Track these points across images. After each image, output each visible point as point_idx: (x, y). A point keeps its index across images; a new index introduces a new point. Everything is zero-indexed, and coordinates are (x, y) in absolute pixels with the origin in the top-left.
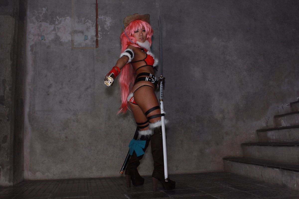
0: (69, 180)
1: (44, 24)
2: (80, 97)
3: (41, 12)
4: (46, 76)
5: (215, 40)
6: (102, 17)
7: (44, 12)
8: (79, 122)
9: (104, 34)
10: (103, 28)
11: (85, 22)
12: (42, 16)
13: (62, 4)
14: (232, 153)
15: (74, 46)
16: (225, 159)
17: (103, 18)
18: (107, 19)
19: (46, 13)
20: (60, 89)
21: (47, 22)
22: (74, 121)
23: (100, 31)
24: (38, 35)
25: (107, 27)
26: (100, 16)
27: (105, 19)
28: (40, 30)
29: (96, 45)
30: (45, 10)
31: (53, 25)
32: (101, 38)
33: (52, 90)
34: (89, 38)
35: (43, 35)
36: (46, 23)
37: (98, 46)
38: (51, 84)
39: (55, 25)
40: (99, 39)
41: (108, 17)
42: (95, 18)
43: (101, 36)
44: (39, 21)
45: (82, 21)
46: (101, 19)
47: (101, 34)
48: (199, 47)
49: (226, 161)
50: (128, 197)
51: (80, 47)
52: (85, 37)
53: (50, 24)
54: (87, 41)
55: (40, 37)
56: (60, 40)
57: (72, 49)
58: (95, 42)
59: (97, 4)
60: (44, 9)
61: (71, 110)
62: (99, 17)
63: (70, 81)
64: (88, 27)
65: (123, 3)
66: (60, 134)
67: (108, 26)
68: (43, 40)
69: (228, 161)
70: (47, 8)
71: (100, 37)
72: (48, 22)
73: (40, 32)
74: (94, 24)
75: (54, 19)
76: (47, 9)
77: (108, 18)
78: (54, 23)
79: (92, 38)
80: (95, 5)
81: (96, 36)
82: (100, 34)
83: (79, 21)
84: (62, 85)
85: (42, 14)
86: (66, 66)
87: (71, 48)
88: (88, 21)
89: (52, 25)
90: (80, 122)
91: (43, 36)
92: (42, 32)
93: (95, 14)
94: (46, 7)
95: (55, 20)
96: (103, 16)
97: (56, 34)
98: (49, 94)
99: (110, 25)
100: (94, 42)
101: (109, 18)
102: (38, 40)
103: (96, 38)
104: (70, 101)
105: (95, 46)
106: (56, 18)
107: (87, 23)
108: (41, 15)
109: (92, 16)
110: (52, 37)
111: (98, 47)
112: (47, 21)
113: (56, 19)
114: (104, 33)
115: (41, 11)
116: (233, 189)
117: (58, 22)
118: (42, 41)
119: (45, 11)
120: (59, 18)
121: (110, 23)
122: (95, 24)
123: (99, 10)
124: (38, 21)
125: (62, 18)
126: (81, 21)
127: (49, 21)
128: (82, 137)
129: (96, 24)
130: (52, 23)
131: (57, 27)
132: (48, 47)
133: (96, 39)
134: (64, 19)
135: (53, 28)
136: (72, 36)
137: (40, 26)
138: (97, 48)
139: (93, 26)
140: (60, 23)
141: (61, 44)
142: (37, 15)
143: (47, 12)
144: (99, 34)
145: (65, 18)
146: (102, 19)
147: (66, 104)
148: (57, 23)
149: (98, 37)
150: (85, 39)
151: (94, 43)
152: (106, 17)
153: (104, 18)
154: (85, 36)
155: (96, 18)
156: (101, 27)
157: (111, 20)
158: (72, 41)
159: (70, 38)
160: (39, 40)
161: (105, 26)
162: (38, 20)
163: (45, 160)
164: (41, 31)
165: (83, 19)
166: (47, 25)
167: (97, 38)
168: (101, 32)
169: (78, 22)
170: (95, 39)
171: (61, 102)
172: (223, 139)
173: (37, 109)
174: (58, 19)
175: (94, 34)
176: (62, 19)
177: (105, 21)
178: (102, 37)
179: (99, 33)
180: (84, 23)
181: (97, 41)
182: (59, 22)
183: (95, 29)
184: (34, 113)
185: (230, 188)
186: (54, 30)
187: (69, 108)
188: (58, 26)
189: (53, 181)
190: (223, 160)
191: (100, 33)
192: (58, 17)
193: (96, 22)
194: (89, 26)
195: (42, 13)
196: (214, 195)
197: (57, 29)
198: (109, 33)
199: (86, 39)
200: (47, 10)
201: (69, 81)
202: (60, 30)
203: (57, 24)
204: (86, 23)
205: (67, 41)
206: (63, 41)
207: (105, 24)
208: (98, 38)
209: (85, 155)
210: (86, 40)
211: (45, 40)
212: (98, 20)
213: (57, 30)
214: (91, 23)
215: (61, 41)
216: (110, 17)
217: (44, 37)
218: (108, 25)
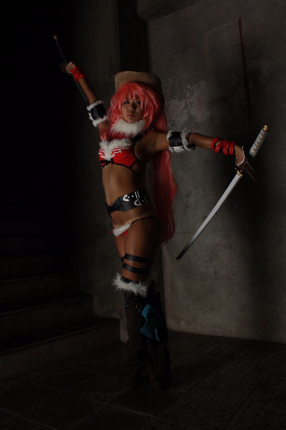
1: (173, 103)
4: (182, 180)
7: (171, 85)
8: (232, 248)
9: (260, 91)
10: (257, 82)
15: (216, 126)
17: (255, 64)
18: (262, 65)
19: (173, 85)
20: (203, 197)
21: (176, 98)
22: (225, 247)
23: (252, 90)
26: (250, 62)
27: (259, 65)
28: (168, 112)
29: (249, 115)
30: (172, 81)
31: (184, 100)
33: (192, 200)
34: (237, 106)
36: (174, 100)
37: (252, 115)
38: (190, 192)
39: (186, 100)
40: (252, 103)
41: (263, 59)
43: (254, 98)
52: (230, 106)
53: (180, 100)
54: (234, 113)
56: (195, 120)
58: (247, 110)
59: (242, 45)
60: (170, 80)
66: (207, 267)
68: (173, 126)
73: (168, 115)
74: (241, 80)
75: (184, 91)
76: (173, 78)
77: (263, 61)
78: (185, 97)
79: (241, 105)
81: (247, 100)
82: (254, 95)
83: (218, 83)
89: (182, 100)
91: (173, 120)
92: (171, 115)
93: (242, 62)
94: (172, 76)
95: (186, 92)
96: (254, 61)
97: (189, 113)
98: (188, 207)
99: (269, 73)
100: (244, 110)
101: (265, 60)
103: (247, 102)
104: (217, 215)
105: (247, 117)
106: (187, 88)
107: (231, 82)
108: (167, 91)
109: (237, 67)
110: (184, 119)
111: (252, 117)
113: (187, 90)
117: (189, 93)
120: (191, 87)
121: (268, 69)
123: (247, 53)
125: (195, 85)
126: (221, 82)
127: (178, 96)
128: (238, 272)
129: (245, 79)
130: (182, 98)
131: (189, 101)
133: (248, 104)
134: (197, 86)
135: (184, 105)
136: (211, 110)
137: (168, 107)
138: (251, 120)
139: (240, 85)
141: (198, 126)
143: (174, 83)
144: (251, 95)
145: (198, 84)
146: (254, 67)
148: (188, 95)
149: (250, 100)
150: (231, 109)
152: (260, 61)
154: (230, 104)
155: (244, 69)
156: (253, 83)
157: (269, 63)
159: (208, 115)
161: (261, 78)
163: (190, 305)
164: (170, 113)
165: (224, 77)
166: (177, 102)
167: (249, 102)
168: (254, 91)
169: (218, 85)
170: (246, 106)
174: (189, 90)
175: (243, 97)
176: (195, 87)
177: (259, 69)
178: (256, 100)
180: (226, 84)
181: (249, 107)
182: (191, 93)
183: (244, 89)
186: (186, 107)
187: (216, 226)
191: (252, 93)
192: (189, 86)
194: (235, 86)
197: (190, 105)
200: (174, 80)
202: (193, 105)
203: (188, 98)
205: (204, 119)
206: (200, 121)
210: (232, 111)
211: (176, 126)
213: (189, 107)
217: (174, 121)
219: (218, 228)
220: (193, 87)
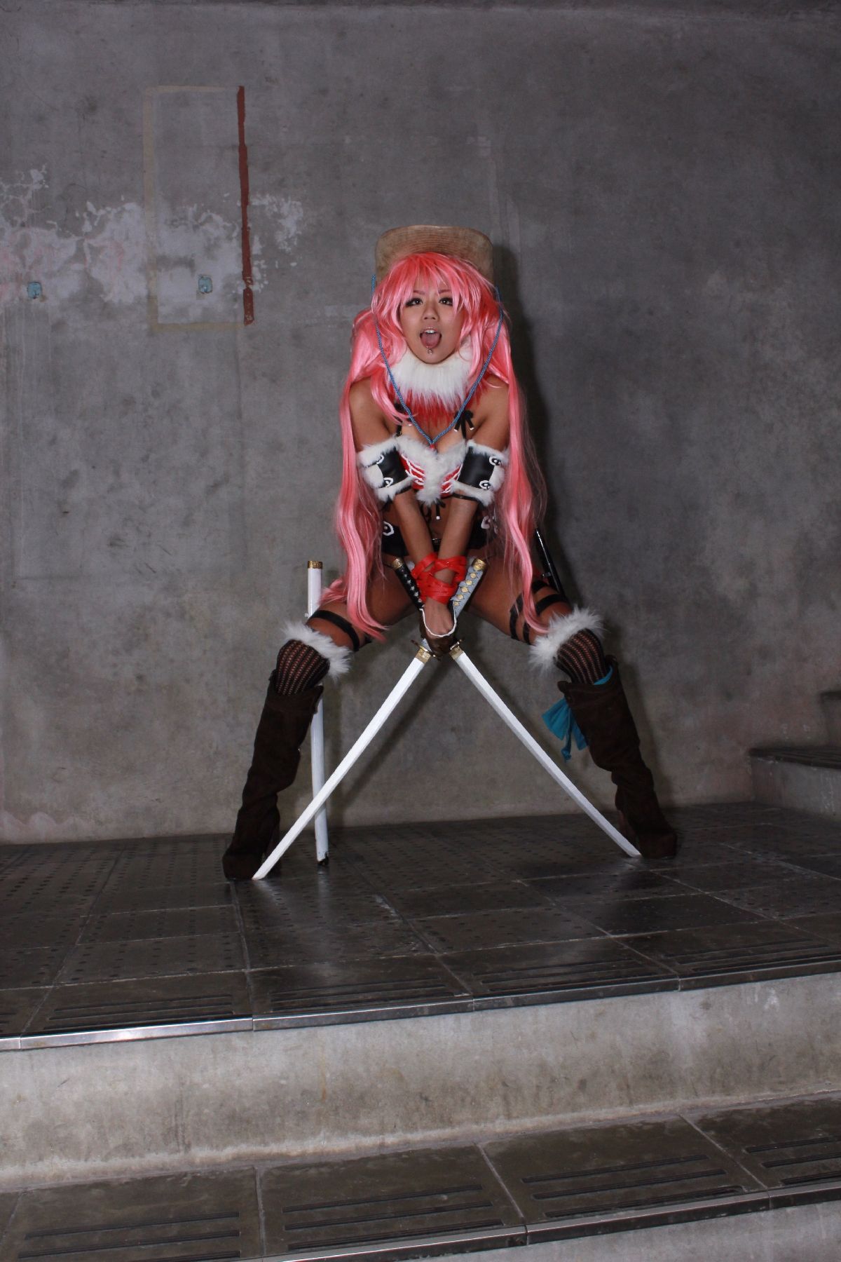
0: (156, 842)
1: (39, 237)
2: (187, 522)
3: (25, 186)
4: (53, 441)
5: (715, 281)
6: (268, 199)
7: (37, 187)
8: (187, 617)
9: (277, 266)
10: (270, 244)
11: (199, 221)
12: (29, 202)
13: (105, 152)
14: (785, 732)
15: (160, 321)
16: (758, 752)
17: (271, 204)
18: (285, 209)
19: (43, 189)
20: (111, 489)
21: (49, 227)
22: (168, 615)
23: (258, 257)
24: (17, 279)
25: (288, 240)
26: (258, 195)
27: (278, 206)
28: (22, 258)
29: (246, 313)
30: (41, 178)
31: (73, 236)
32: (262, 286)
33: (79, 494)
34: (218, 285)
35: (34, 279)
36: (45, 231)
37: (252, 316)
38: (75, 473)
39: (81, 238)
40: (255, 288)
41: (289, 198)
42: (239, 204)
43: (263, 277)
44: (16, 221)
45: (185, 218)
46: (263, 207)
47: (264, 267)
48: (651, 313)
49: (760, 759)
50: (387, 907)
51: (184, 320)
52: (202, 282)
53: (61, 234)
54: (210, 299)
55: (24, 289)
56: (102, 296)
57: (151, 333)
58: (242, 300)
59: (243, 149)
60: (34, 173)
61: (154, 572)
62: (255, 201)
63: (147, 457)
64: (212, 242)
65: (348, 140)
66: (115, 665)
67: (290, 237)
68: (35, 298)
69: (771, 762)
70: (47, 170)
71: (261, 282)
72: (53, 226)
73: (24, 265)
74: (233, 229)
75: (77, 215)
76: (46, 172)
77: (289, 202)
78: (77, 232)
79: (228, 286)
80: (237, 154)
81: (245, 279)
82: (262, 271)
83: (176, 221)
84: (117, 473)
85: (29, 196)
86: (129, 402)
87: (145, 326)
88: (209, 219)
89: (68, 236)
90: (192, 618)
91: (36, 282)
92: (31, 268)
93: (239, 190)
94: (44, 167)
95: (83, 219)
96: (267, 196)
97: (86, 275)
99: (300, 233)
100: (235, 300)
101: (294, 202)
102: (17, 299)
103: (243, 283)
104: (149, 536)
105: (241, 317)
106: (86, 210)
107: (207, 227)
108: (23, 201)
109: (226, 195)
110: (68, 286)
111: (253, 319)
112: (51, 222)
113: (85, 215)
114: (277, 262)
115: (22, 182)
116: (797, 869)
117: (92, 224)
118: (34, 301)
119: (41, 182)
120: (98, 210)
121: (298, 223)
122: (238, 230)
123: (252, 171)
124: (13, 224)
125: (109, 209)
126: (181, 219)
127: (55, 223)
128: (202, 675)
129: (243, 229)
130: (68, 232)
131: (89, 245)
132: (58, 326)
133: (245, 288)
134: (115, 211)
135: (72, 250)
136: (149, 279)
137: (24, 244)
138: (249, 326)
139: (229, 238)
140: (100, 227)
141: (108, 311)
142: (8, 199)
143: (47, 186)
144: (255, 270)
145: (119, 209)
146: (267, 208)
147: (135, 550)
148: (87, 227)
149: (251, 280)
150: (202, 290)
151: (239, 306)
152: (283, 200)
153: (274, 206)
154: (202, 277)
155: (242, 206)
156: (262, 242)
157: (301, 210)
158: (151, 298)
159: (140, 288)
160: (21, 299)
161: (280, 237)
162: (15, 218)
163: (63, 768)
164: (29, 261)
165: (191, 210)
166: (50, 236)
167: (247, 284)
168: (263, 262)
169: (173, 223)
170: (241, 291)
171: (115, 542)
172: (749, 673)
173: (22, 570)
174: (90, 214)
175: (236, 268)
176: (109, 212)
177: (279, 216)
178: (266, 282)
179: (256, 263)
180: (196, 227)
181: (248, 296)
182: (96, 224)
183: (240, 251)
184: (14, 586)
185: (783, 864)
186: (79, 256)
187: (147, 564)
188: (92, 242)
189: (96, 846)
190: (749, 757)
191: (259, 266)
192: (90, 206)
193: (240, 220)
194: (217, 239)
195: (28, 188)
196: (725, 894)
197: (91, 253)
198: (294, 264)
199: (206, 292)
200: (48, 178)
201: (145, 459)
202: (101, 257)
203: (87, 235)
204: (202, 224)
205: (129, 299)
206: (116, 301)
207: (280, 227)
208: (251, 287)
209: (214, 745)
210: (206, 295)
211: (44, 298)
212: (248, 213)
213: (88, 258)
214: (224, 227)
215: (106, 299)
216: (298, 200)
217: (38, 285)
218: (289, 233)
219: (151, 569)
220: (102, 212)
